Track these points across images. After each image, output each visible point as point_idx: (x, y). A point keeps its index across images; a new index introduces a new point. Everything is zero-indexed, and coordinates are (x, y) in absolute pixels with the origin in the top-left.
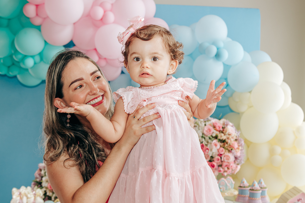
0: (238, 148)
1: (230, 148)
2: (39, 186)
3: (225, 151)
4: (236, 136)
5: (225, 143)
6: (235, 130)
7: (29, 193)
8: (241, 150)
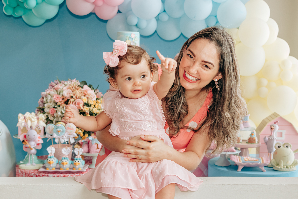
2: (42, 111)
7: (33, 117)
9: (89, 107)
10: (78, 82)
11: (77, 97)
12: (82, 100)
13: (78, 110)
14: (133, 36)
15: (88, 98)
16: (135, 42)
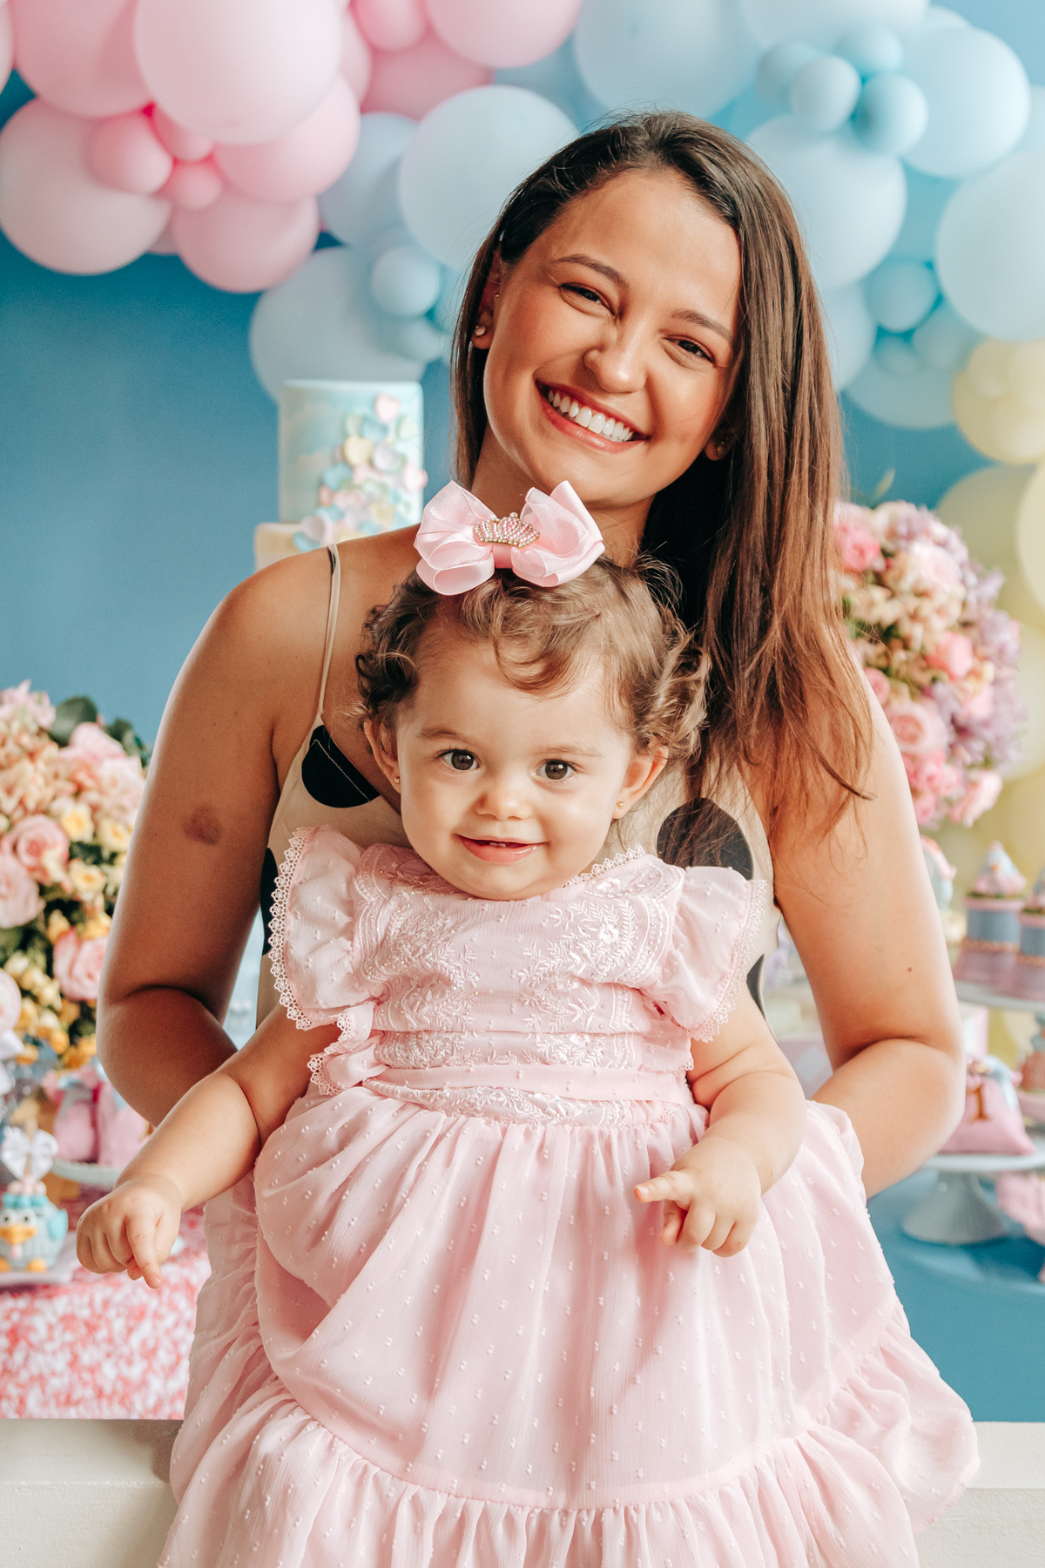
0: (974, 674)
1: (924, 670)
3: (895, 691)
4: (964, 605)
5: (896, 643)
6: (962, 566)
8: (996, 682)
9: (106, 868)
10: (46, 701)
11: (26, 811)
12: (60, 827)
13: (35, 890)
14: (386, 411)
15: (94, 809)
16: (401, 448)
